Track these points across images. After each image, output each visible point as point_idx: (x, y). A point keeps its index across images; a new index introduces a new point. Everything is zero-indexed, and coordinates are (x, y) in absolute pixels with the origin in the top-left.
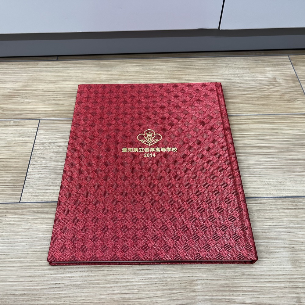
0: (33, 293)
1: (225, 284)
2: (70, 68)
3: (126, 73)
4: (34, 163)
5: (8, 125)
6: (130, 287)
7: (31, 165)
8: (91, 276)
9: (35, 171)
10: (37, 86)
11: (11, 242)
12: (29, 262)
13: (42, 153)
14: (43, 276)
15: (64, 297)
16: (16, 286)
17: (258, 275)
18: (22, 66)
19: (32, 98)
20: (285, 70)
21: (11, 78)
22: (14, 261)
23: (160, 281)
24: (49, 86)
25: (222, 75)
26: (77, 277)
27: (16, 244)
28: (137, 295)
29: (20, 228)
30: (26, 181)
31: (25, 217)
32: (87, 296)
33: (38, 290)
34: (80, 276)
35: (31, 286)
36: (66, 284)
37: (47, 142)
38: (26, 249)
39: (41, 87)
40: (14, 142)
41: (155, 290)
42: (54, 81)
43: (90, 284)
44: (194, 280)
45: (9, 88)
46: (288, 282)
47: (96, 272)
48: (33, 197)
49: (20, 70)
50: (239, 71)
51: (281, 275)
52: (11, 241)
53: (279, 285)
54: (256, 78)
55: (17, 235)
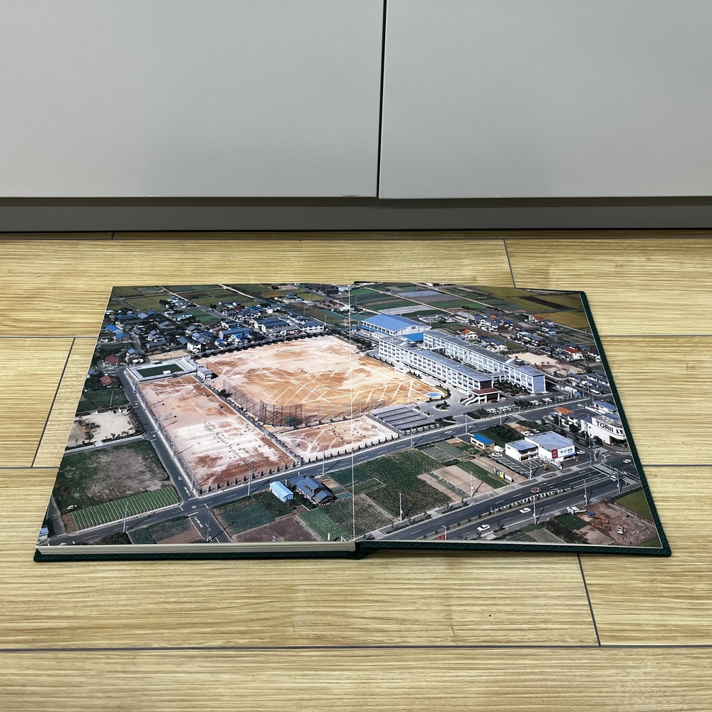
0: (44, 600)
1: (340, 590)
2: (134, 253)
3: (228, 263)
4: (60, 407)
5: (21, 345)
6: (193, 594)
7: (55, 410)
8: (135, 577)
9: (60, 419)
10: (75, 282)
11: (13, 527)
13: (74, 392)
14: (60, 575)
15: (90, 606)
16: (16, 589)
17: (393, 579)
18: (51, 248)
19: (64, 302)
20: (494, 263)
21: (31, 268)
22: (17, 554)
23: (241, 586)
24: (94, 283)
25: (388, 270)
26: (113, 578)
28: (203, 606)
29: (29, 505)
30: (44, 436)
32: (127, 605)
33: (51, 595)
34: (117, 577)
35: (40, 590)
36: (95, 588)
37: (83, 373)
39: (81, 284)
40: (30, 372)
41: (231, 598)
42: (104, 275)
43: (132, 588)
44: (294, 586)
45: (26, 284)
46: (436, 589)
47: (144, 572)
48: (53, 459)
49: (48, 255)
50: (417, 264)
51: (427, 579)
52: (13, 525)
53: (423, 593)
55: (23, 516)
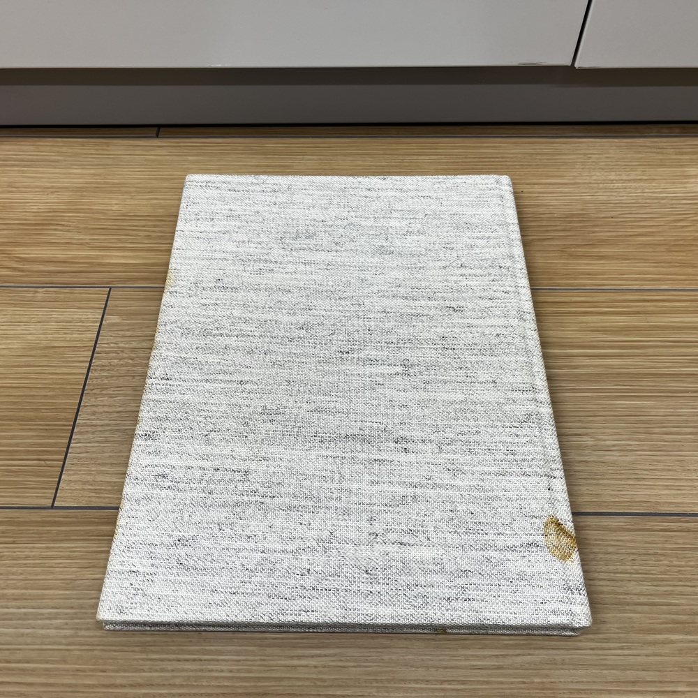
2: (190, 158)
4: (93, 401)
5: (29, 299)
7: (85, 406)
9: (94, 422)
10: (106, 201)
11: (24, 617)
12: (72, 675)
13: (113, 376)
18: (70, 151)
19: (92, 232)
21: (44, 180)
24: (136, 202)
25: (575, 184)
27: (39, 622)
29: (51, 577)
30: (70, 451)
31: (65, 548)
37: (127, 346)
38: (65, 637)
39: (115, 204)
40: (44, 343)
42: (149, 190)
45: (36, 204)
48: (87, 494)
49: (66, 161)
50: (616, 175)
52: (25, 614)
54: (660, 193)
55: (42, 597)
